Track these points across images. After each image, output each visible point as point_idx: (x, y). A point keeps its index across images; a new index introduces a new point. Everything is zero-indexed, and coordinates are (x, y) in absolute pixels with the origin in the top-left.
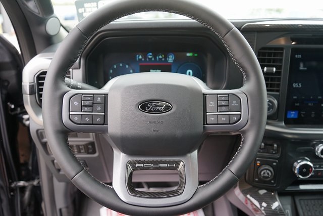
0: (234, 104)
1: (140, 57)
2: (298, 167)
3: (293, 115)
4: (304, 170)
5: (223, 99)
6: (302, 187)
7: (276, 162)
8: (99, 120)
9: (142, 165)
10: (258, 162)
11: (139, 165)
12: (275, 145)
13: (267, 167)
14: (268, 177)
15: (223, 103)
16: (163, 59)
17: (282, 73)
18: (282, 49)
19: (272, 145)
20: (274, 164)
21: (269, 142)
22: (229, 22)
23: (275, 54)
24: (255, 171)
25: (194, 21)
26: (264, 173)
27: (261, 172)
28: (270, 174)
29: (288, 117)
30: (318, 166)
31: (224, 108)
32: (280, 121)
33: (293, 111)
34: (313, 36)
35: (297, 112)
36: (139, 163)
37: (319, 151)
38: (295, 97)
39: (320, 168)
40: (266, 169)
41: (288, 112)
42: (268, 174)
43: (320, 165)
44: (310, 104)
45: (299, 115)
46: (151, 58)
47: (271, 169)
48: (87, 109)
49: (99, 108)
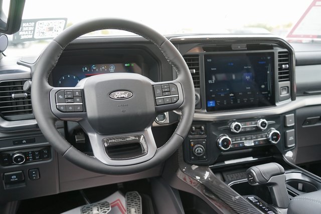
0: (173, 89)
1: (86, 69)
2: (220, 142)
3: (211, 104)
4: (225, 143)
5: (166, 87)
6: (227, 163)
7: (204, 141)
8: (79, 108)
9: (114, 141)
10: (192, 143)
11: (111, 141)
12: (203, 127)
13: (199, 145)
14: (201, 153)
15: (166, 90)
16: (106, 70)
17: (200, 73)
18: (197, 55)
19: (201, 128)
20: (204, 142)
21: (198, 126)
22: (164, 37)
23: (193, 60)
24: (191, 151)
25: (141, 36)
26: (198, 150)
27: (195, 150)
28: (202, 150)
29: (209, 106)
30: (234, 140)
31: (167, 93)
32: (204, 109)
33: (211, 101)
34: (217, 45)
35: (214, 102)
36: (110, 139)
37: (233, 128)
38: (211, 91)
39: (236, 141)
40: (199, 147)
41: (208, 102)
42: (201, 150)
43: (236, 139)
44: (222, 95)
45: (216, 103)
46: (96, 69)
47: (202, 146)
48: (69, 100)
49: (78, 100)
